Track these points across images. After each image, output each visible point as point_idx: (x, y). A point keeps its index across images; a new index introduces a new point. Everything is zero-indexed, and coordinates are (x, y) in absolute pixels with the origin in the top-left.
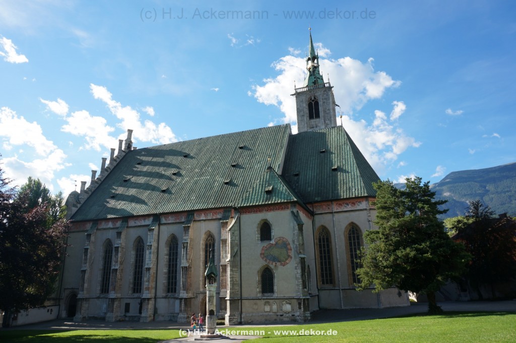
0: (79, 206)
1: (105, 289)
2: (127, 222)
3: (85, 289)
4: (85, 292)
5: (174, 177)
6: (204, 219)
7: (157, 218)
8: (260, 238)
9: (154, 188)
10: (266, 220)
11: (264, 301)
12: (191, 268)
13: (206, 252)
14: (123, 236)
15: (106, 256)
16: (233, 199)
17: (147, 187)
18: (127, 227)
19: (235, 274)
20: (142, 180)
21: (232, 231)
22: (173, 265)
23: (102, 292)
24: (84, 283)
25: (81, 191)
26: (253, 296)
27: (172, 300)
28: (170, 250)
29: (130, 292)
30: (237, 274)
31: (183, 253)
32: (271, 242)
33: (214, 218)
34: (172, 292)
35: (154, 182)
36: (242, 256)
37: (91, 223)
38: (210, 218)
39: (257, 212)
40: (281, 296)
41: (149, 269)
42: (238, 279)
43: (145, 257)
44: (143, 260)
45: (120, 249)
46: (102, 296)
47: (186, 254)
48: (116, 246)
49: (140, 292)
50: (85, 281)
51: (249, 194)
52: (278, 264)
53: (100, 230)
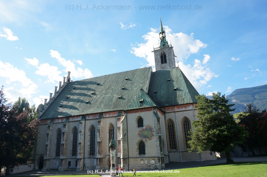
0: (44, 111)
1: (58, 154)
2: (69, 119)
3: (47, 154)
4: (48, 156)
5: (92, 95)
6: (108, 116)
7: (84, 116)
8: (137, 126)
9: (82, 101)
10: (141, 116)
11: (141, 158)
12: (102, 142)
13: (110, 133)
14: (67, 126)
15: (58, 137)
16: (123, 106)
17: (78, 101)
18: (69, 122)
19: (125, 145)
20: (76, 97)
21: (123, 123)
22: (93, 141)
23: (56, 156)
24: (47, 151)
25: (45, 104)
26: (134, 156)
27: (92, 159)
28: (91, 133)
29: (71, 155)
30: (126, 145)
31: (98, 135)
32: (143, 128)
33: (113, 116)
34: (92, 155)
35: (82, 98)
36: (128, 136)
37: (50, 120)
38: (112, 116)
39: (135, 112)
40: (149, 156)
41: (80, 143)
42: (127, 148)
43: (78, 138)
44: (77, 138)
45: (65, 133)
46: (56, 158)
47: (100, 135)
48: (63, 131)
49: (76, 155)
50: (48, 150)
51: (131, 103)
52: (147, 139)
53: (55, 123)
